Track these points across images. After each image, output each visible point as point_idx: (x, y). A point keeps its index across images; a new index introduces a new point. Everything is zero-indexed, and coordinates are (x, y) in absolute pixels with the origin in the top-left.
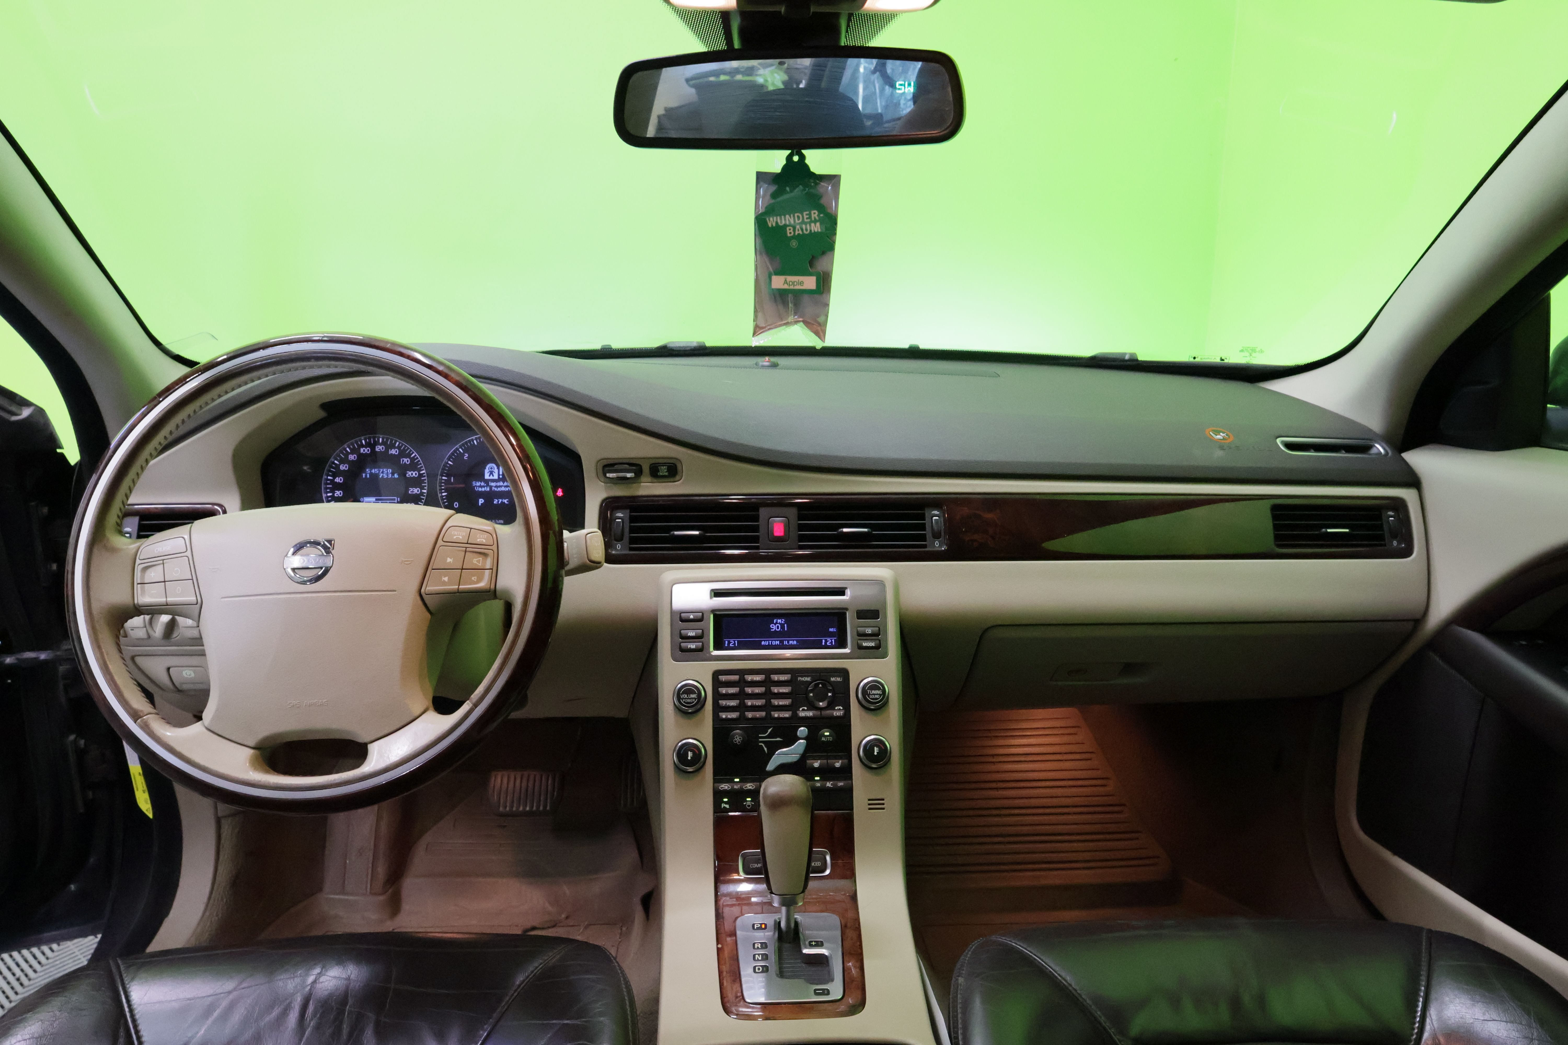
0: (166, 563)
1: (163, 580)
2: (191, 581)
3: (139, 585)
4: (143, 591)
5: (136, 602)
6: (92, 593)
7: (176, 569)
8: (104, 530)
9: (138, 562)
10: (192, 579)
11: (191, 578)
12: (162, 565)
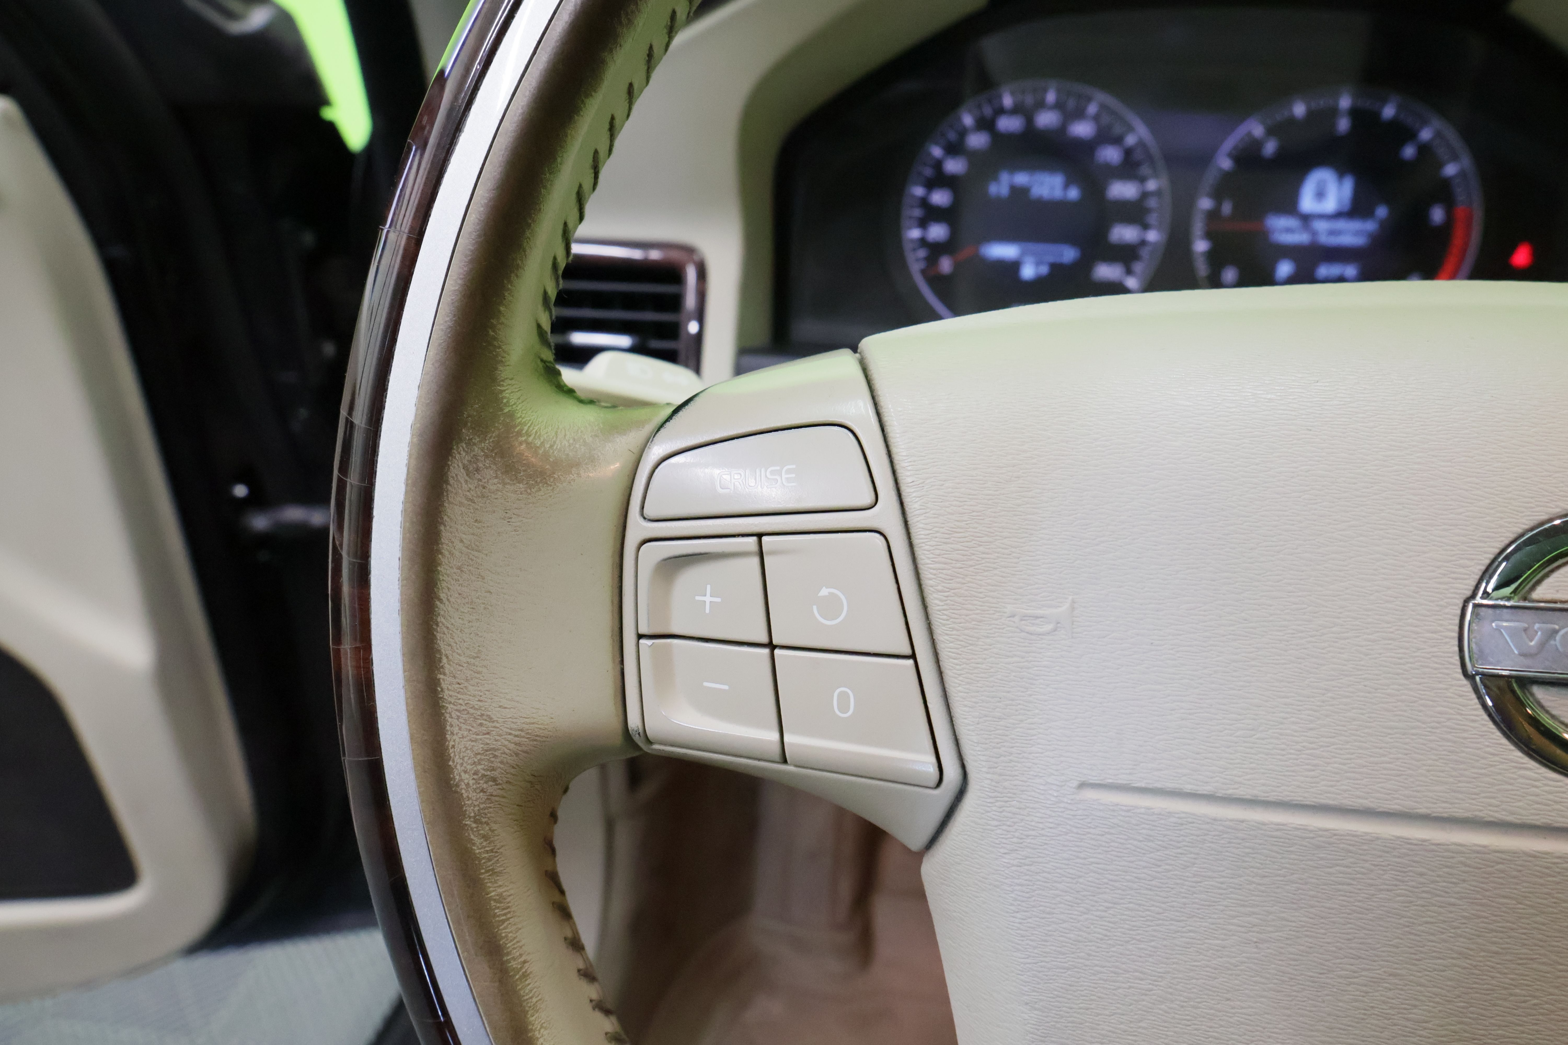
0: (773, 553)
1: (764, 639)
2: (911, 662)
3: (649, 642)
4: (664, 667)
5: (634, 721)
6: (446, 682)
7: (824, 592)
8: (493, 379)
9: (637, 529)
10: (913, 656)
11: (908, 652)
12: (756, 560)
